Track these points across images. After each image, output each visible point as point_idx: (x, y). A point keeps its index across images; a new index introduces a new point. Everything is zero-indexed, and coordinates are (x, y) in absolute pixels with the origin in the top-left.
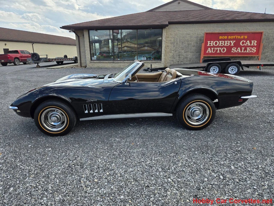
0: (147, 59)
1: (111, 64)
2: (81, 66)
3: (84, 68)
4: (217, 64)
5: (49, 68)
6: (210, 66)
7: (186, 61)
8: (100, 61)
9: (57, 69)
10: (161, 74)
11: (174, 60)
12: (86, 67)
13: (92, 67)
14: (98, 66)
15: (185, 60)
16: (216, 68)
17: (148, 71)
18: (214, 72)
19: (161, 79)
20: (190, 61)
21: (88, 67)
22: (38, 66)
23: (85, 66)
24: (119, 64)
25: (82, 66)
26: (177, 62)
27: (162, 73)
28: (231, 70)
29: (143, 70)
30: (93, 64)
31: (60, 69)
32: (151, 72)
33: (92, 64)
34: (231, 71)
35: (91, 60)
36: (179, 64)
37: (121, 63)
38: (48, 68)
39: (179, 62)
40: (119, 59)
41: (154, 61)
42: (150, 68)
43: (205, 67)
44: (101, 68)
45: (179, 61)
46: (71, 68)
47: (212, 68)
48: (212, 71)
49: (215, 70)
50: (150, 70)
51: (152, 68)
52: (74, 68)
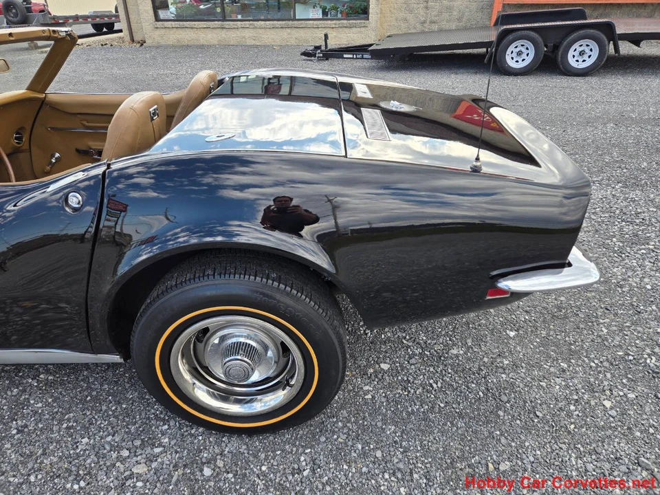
0: (325, 13)
1: (215, 31)
2: (133, 40)
3: (139, 45)
4: (532, 34)
6: (505, 41)
7: (448, 21)
8: (181, 23)
11: (410, 17)
12: (142, 43)
13: (163, 43)
14: (179, 41)
15: (446, 15)
16: (527, 49)
17: (314, 55)
18: (520, 60)
20: (459, 20)
21: (148, 42)
23: (142, 39)
24: (239, 33)
25: (135, 40)
26: (418, 25)
28: (576, 53)
29: (301, 55)
30: (163, 31)
32: (327, 59)
33: (158, 32)
34: (576, 58)
35: (157, 19)
36: (423, 32)
37: (246, 30)
39: (426, 25)
40: (239, 17)
41: (345, 22)
42: (323, 48)
43: (492, 42)
44: (188, 46)
45: (424, 22)
46: (102, 45)
47: (511, 48)
48: (512, 58)
49: (524, 56)
50: (321, 55)
51: (329, 47)
52: (109, 46)
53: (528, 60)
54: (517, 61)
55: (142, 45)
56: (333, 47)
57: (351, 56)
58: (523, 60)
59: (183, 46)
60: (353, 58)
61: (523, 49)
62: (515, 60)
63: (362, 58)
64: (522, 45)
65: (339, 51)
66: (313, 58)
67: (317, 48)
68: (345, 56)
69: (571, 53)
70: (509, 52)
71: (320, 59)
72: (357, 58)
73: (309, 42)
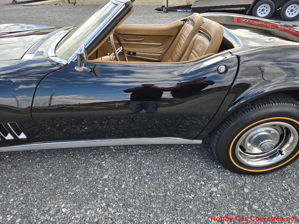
3: (73, 5)
5: (26, 6)
6: (257, 4)
9: (35, 7)
10: (182, 26)
16: (267, 8)
17: (162, 10)
18: (263, 13)
19: (180, 38)
21: (78, 3)
22: (14, 2)
23: (75, 2)
25: (70, 2)
27: (184, 24)
28: (289, 10)
29: (155, 10)
31: (39, 7)
32: (167, 12)
34: (289, 13)
38: (23, 6)
42: (166, 7)
43: (251, 4)
46: (55, 4)
47: (260, 7)
48: (260, 12)
49: (265, 11)
50: (166, 10)
51: (169, 6)
52: (59, 5)
53: (267, 13)
54: (262, 14)
55: (74, 5)
56: (171, 6)
57: (181, 11)
58: (265, 13)
59: (94, 5)
60: (182, 12)
61: (265, 8)
62: (261, 13)
63: (187, 12)
64: (265, 6)
65: (174, 8)
66: (161, 12)
67: (164, 6)
68: (178, 10)
69: (287, 10)
70: (258, 9)
71: (165, 12)
72: (184, 12)
73: (154, 4)
